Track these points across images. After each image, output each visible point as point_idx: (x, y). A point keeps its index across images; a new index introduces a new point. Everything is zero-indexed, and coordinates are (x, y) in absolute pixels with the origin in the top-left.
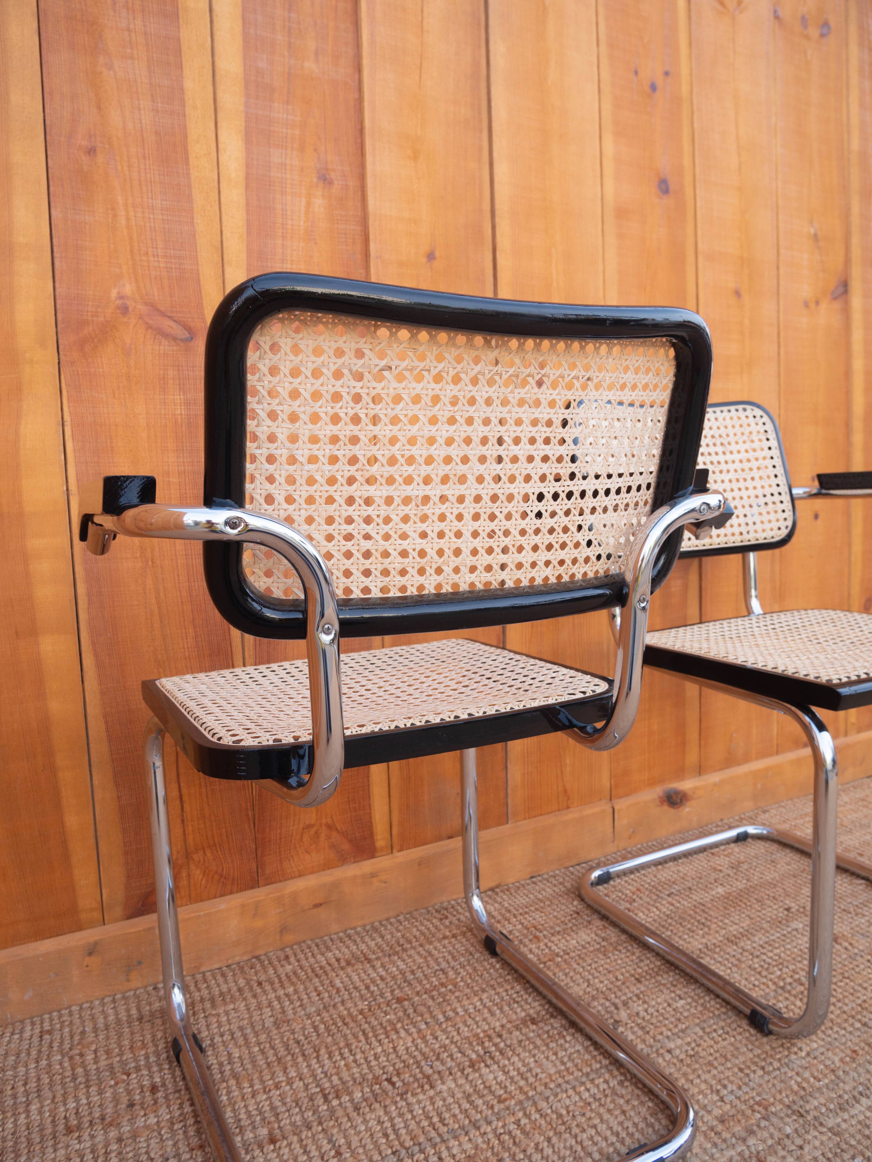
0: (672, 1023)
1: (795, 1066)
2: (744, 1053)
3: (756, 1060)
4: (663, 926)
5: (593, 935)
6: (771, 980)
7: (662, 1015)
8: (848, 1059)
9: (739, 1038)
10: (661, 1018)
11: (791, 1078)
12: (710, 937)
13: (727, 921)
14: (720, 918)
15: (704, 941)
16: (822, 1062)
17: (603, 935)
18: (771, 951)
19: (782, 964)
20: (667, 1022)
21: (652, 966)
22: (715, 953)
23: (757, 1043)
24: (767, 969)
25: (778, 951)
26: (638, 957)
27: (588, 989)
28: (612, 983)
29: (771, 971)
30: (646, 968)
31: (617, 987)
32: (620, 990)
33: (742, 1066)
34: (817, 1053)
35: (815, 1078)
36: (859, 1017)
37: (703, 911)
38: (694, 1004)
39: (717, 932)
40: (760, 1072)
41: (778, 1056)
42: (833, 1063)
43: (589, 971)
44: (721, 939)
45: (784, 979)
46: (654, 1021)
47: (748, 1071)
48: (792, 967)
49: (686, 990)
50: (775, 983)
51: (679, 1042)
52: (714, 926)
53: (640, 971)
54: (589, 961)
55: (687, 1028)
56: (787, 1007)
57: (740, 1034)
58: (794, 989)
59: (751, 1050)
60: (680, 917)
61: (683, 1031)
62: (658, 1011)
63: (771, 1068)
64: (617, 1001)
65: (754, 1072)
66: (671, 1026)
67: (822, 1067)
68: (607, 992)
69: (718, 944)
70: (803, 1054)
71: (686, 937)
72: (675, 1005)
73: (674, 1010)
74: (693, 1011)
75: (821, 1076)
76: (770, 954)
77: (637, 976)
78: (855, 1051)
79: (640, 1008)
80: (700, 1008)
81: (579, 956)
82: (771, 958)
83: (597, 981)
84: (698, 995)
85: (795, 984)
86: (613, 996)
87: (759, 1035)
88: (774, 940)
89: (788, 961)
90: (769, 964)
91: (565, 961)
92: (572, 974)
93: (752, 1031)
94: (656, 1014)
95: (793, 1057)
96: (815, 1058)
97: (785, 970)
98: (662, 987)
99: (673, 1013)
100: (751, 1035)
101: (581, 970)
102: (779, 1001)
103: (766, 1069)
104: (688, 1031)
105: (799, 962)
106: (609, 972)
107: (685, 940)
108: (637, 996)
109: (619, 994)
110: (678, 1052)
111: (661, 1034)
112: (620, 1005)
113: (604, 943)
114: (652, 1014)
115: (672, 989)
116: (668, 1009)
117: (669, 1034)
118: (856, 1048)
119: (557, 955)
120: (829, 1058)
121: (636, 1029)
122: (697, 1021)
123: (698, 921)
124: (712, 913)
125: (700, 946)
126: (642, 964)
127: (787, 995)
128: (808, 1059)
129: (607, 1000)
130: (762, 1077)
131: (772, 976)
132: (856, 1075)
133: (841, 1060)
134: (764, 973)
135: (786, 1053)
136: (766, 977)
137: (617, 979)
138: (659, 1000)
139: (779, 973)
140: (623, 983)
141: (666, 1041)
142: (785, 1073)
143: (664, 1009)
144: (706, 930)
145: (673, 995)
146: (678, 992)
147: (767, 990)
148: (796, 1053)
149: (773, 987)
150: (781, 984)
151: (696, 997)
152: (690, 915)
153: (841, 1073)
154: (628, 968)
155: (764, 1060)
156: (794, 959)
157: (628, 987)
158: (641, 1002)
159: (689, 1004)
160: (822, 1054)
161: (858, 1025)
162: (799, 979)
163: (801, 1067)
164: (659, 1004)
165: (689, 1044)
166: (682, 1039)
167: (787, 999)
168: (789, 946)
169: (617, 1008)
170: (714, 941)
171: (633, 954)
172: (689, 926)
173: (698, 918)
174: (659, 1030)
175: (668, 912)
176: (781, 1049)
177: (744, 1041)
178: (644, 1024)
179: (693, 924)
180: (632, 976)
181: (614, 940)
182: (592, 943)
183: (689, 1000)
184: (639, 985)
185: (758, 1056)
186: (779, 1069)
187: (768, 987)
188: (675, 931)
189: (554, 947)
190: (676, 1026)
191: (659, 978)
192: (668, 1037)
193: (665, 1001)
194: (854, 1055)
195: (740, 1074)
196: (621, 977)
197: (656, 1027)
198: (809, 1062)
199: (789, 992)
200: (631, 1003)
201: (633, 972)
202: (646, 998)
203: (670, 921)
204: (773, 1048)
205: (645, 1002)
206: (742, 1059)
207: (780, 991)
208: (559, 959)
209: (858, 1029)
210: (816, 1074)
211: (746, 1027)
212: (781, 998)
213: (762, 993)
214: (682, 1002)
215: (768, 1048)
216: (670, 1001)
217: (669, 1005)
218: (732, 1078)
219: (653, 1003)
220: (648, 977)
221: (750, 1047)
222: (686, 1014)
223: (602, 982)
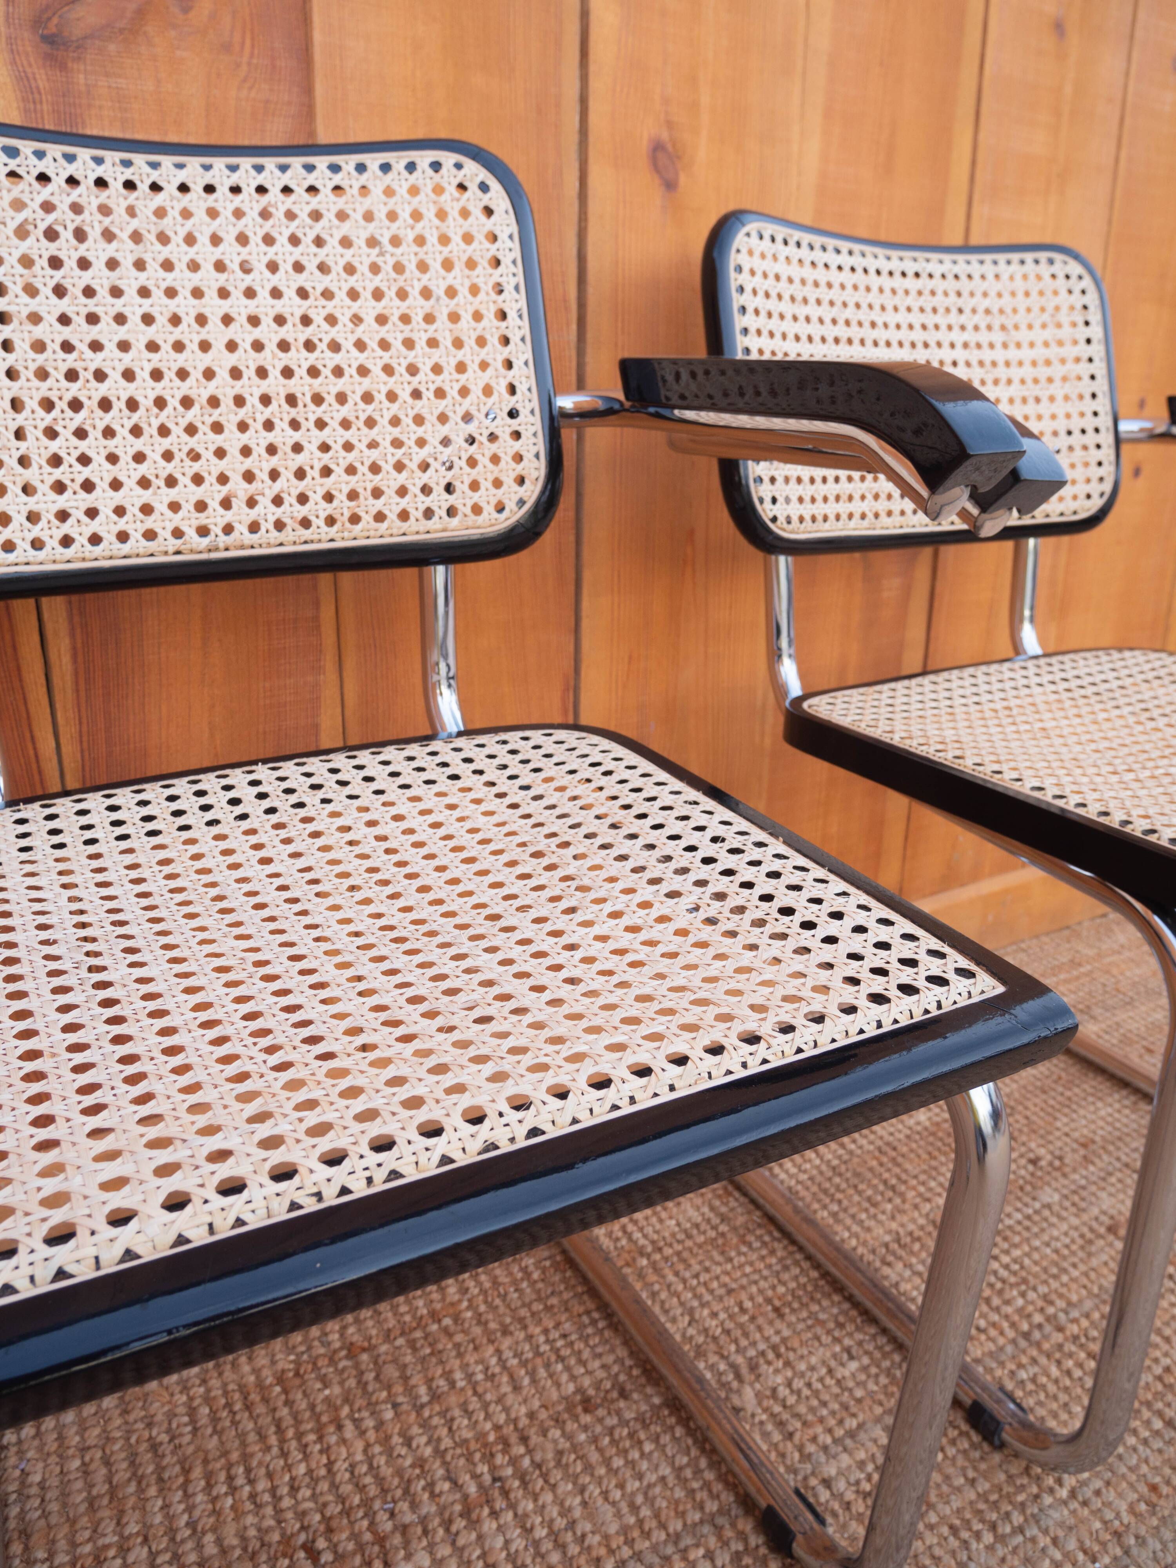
0: (833, 1413)
1: (1051, 1523)
2: (959, 1489)
3: (981, 1506)
4: (825, 1191)
5: (706, 1210)
6: (1007, 1317)
7: (816, 1393)
8: (1143, 1507)
9: (951, 1451)
10: (815, 1403)
11: (1043, 1550)
12: (905, 1219)
13: (933, 1184)
14: (923, 1177)
15: (894, 1226)
16: (1096, 1513)
17: (724, 1209)
18: (1007, 1252)
19: (1025, 1281)
20: (825, 1412)
21: (803, 1280)
22: (912, 1253)
23: (983, 1466)
24: (1000, 1292)
25: (1017, 1253)
26: (781, 1260)
27: (691, 1331)
28: (731, 1317)
29: (1007, 1296)
30: (793, 1285)
31: (741, 1326)
32: (746, 1335)
33: (957, 1522)
34: (1088, 1492)
35: (1085, 1552)
36: (1159, 1405)
37: (893, 1160)
38: (874, 1370)
39: (916, 1207)
40: (988, 1538)
41: (1021, 1498)
42: (1118, 1515)
43: (693, 1289)
44: (922, 1221)
45: (1029, 1316)
46: (802, 1409)
47: (965, 1535)
48: (1043, 1289)
49: (859, 1336)
50: (1013, 1325)
51: (845, 1460)
52: (911, 1194)
53: (781, 1290)
54: (697, 1268)
55: (860, 1426)
56: (1034, 1380)
57: (953, 1442)
58: (1046, 1337)
59: (972, 1482)
60: (857, 1175)
61: (852, 1434)
62: (809, 1385)
63: (1008, 1529)
64: (740, 1360)
65: (978, 1535)
66: (832, 1422)
67: (1098, 1525)
68: (723, 1339)
69: (918, 1233)
70: (1064, 1493)
71: (863, 1216)
72: (840, 1372)
73: (839, 1382)
74: (872, 1386)
75: (1096, 1548)
76: (1006, 1259)
77: (777, 1303)
78: (1154, 1488)
79: (779, 1379)
80: (883, 1380)
81: (678, 1254)
82: (1006, 1267)
83: (706, 1312)
84: (880, 1348)
85: (1048, 1328)
86: (733, 1348)
87: (986, 1446)
88: (1010, 1227)
89: (1036, 1276)
90: (1004, 1281)
91: (654, 1265)
92: (664, 1295)
93: (976, 1438)
94: (806, 1392)
95: (1048, 1500)
96: (1085, 1503)
97: (1032, 1295)
98: (819, 1330)
99: (836, 1390)
100: (974, 1446)
101: (680, 1287)
102: (1020, 1366)
103: (1000, 1530)
104: (862, 1436)
105: (1055, 1277)
106: (730, 1292)
107: (861, 1223)
108: (774, 1348)
109: (744, 1343)
110: (841, 1485)
111: (814, 1439)
112: (744, 1371)
113: (723, 1228)
114: (799, 1393)
115: (837, 1333)
116: (829, 1381)
117: (829, 1440)
118: (1157, 1480)
119: (642, 1253)
120: (1108, 1505)
121: (769, 1427)
122: (878, 1410)
123: (885, 1182)
124: (908, 1166)
125: (887, 1238)
126: (785, 1276)
127: (1034, 1352)
128: (1074, 1505)
129: (723, 1357)
130: (990, 1548)
131: (1009, 1310)
132: (1158, 1546)
133: (1132, 1510)
134: (996, 1301)
135: (1035, 1490)
136: (997, 1310)
137: (743, 1310)
138: (813, 1360)
139: (1020, 1302)
140: (753, 1319)
141: (823, 1458)
142: (1033, 1540)
143: (821, 1380)
144: (898, 1201)
145: (837, 1349)
146: (847, 1342)
147: (1001, 1341)
148: (1051, 1491)
149: (1011, 1334)
150: (1025, 1327)
151: (877, 1355)
152: (871, 1169)
153: (1132, 1541)
154: (763, 1284)
155: (995, 1505)
156: (1045, 1270)
157: (760, 1329)
158: (780, 1364)
159: (864, 1369)
160: (1098, 1493)
161: (1158, 1424)
162: (1055, 1316)
163: (1061, 1524)
164: (812, 1369)
165: (861, 1465)
166: (851, 1454)
167: (1034, 1361)
168: (1037, 1243)
169: (738, 1376)
170: (911, 1227)
171: (772, 1252)
172: (869, 1192)
173: (886, 1175)
174: (811, 1432)
175: (835, 1162)
176: (1025, 1481)
177: (960, 1461)
178: (785, 1416)
179: (875, 1187)
180: (769, 1301)
181: (740, 1220)
182: (704, 1226)
183: (866, 1361)
184: (778, 1324)
185: (983, 1497)
186: (1021, 1530)
187: (1002, 1333)
188: (845, 1203)
189: (637, 1235)
190: (841, 1422)
191: (815, 1308)
192: (825, 1448)
193: (824, 1362)
194: (1154, 1498)
195: (953, 1543)
196: (748, 1304)
197: (805, 1424)
198: (1074, 1512)
199: (1038, 1345)
200: (764, 1368)
201: (770, 1293)
202: (791, 1355)
203: (837, 1180)
204: (1010, 1478)
205: (787, 1364)
206: (956, 1503)
207: (1023, 1343)
208: (644, 1262)
209: (1157, 1433)
210: (1088, 1543)
211: (965, 1427)
212: (1024, 1360)
213: (991, 1346)
214: (854, 1365)
215: (1002, 1477)
216: (833, 1363)
217: (830, 1371)
218: (937, 1551)
219: (802, 1366)
220: (796, 1305)
221: (971, 1474)
222: (859, 1393)
223: (714, 1315)
